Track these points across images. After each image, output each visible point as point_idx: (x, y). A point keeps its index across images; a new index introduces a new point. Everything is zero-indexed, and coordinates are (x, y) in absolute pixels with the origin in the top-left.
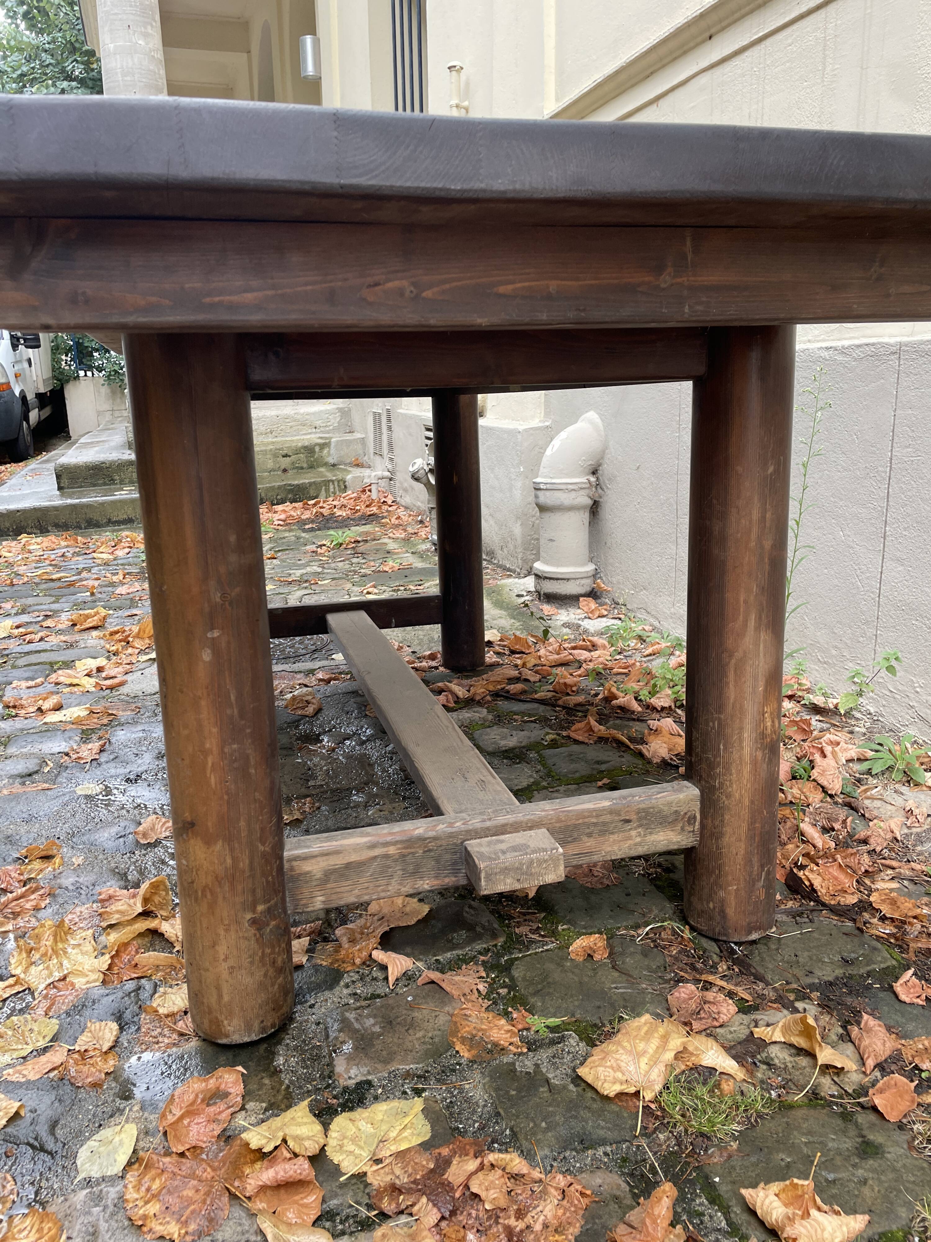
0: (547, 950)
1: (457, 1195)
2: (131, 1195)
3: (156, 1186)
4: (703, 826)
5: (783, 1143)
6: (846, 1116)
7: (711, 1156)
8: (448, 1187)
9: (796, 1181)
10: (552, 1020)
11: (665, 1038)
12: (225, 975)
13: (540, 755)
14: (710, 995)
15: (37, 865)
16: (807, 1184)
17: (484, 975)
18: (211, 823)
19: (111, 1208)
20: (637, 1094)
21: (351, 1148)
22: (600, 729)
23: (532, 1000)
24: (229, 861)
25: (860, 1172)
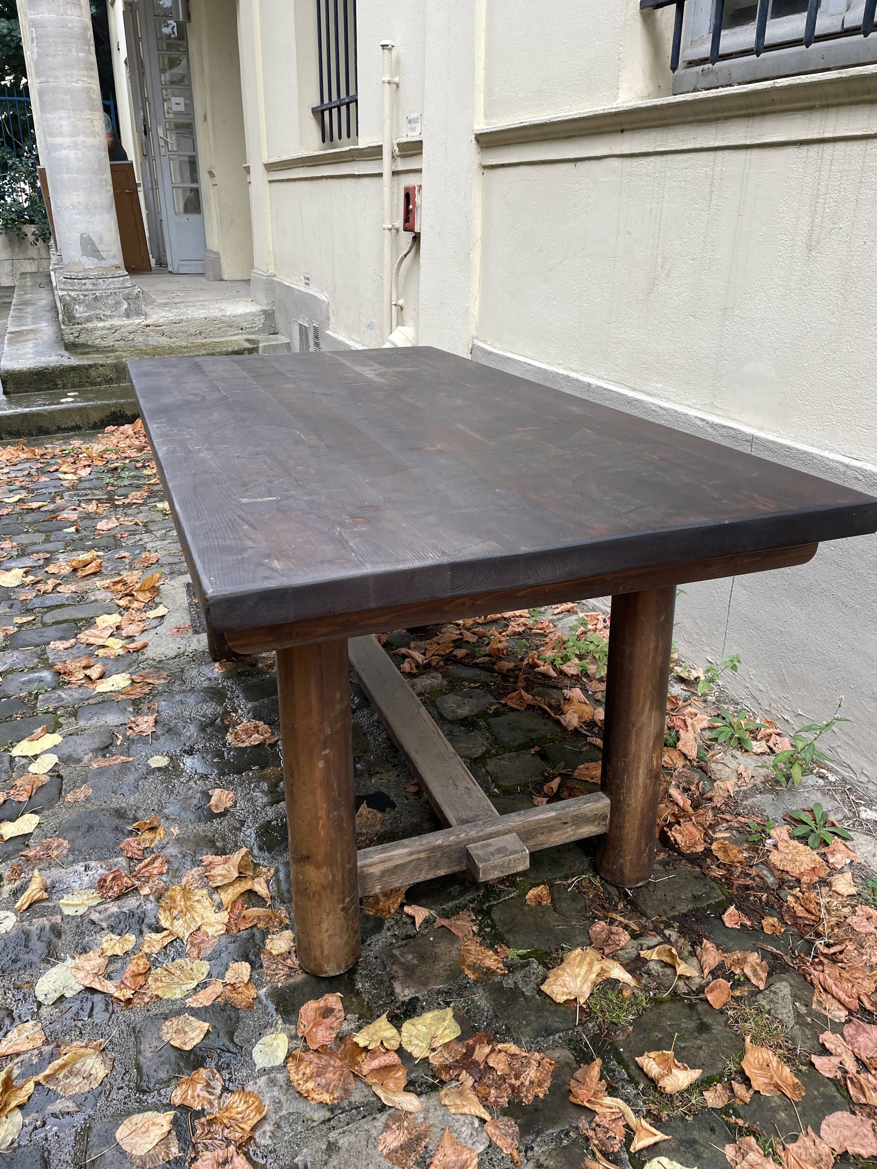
0: (512, 898)
1: (482, 1067)
2: (294, 1077)
3: (308, 1071)
4: (611, 821)
5: (657, 1026)
6: (692, 1006)
7: (618, 1035)
8: (476, 1063)
9: (664, 1052)
10: (521, 951)
11: (591, 965)
12: (326, 940)
13: (487, 723)
14: (614, 929)
15: (148, 835)
16: (670, 1053)
17: (474, 918)
18: (320, 857)
19: (285, 1087)
20: (575, 1000)
21: (417, 1042)
22: (527, 697)
23: (507, 936)
24: (330, 877)
25: (698, 1042)
